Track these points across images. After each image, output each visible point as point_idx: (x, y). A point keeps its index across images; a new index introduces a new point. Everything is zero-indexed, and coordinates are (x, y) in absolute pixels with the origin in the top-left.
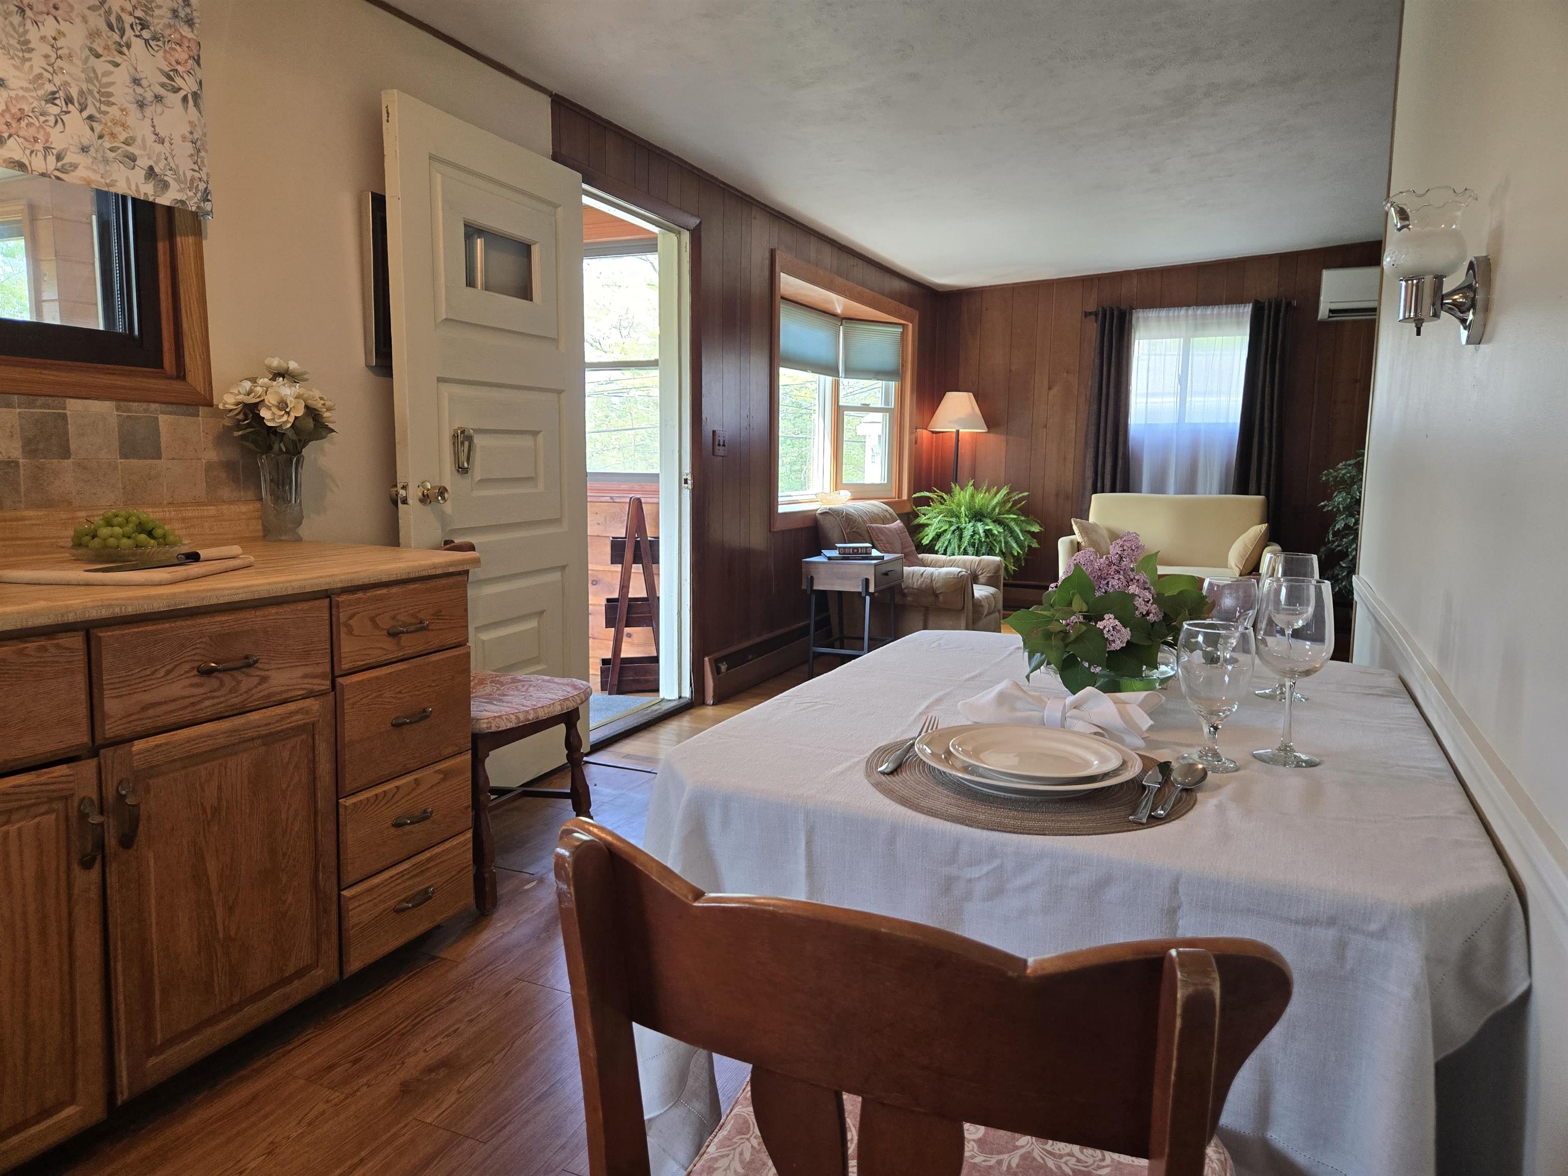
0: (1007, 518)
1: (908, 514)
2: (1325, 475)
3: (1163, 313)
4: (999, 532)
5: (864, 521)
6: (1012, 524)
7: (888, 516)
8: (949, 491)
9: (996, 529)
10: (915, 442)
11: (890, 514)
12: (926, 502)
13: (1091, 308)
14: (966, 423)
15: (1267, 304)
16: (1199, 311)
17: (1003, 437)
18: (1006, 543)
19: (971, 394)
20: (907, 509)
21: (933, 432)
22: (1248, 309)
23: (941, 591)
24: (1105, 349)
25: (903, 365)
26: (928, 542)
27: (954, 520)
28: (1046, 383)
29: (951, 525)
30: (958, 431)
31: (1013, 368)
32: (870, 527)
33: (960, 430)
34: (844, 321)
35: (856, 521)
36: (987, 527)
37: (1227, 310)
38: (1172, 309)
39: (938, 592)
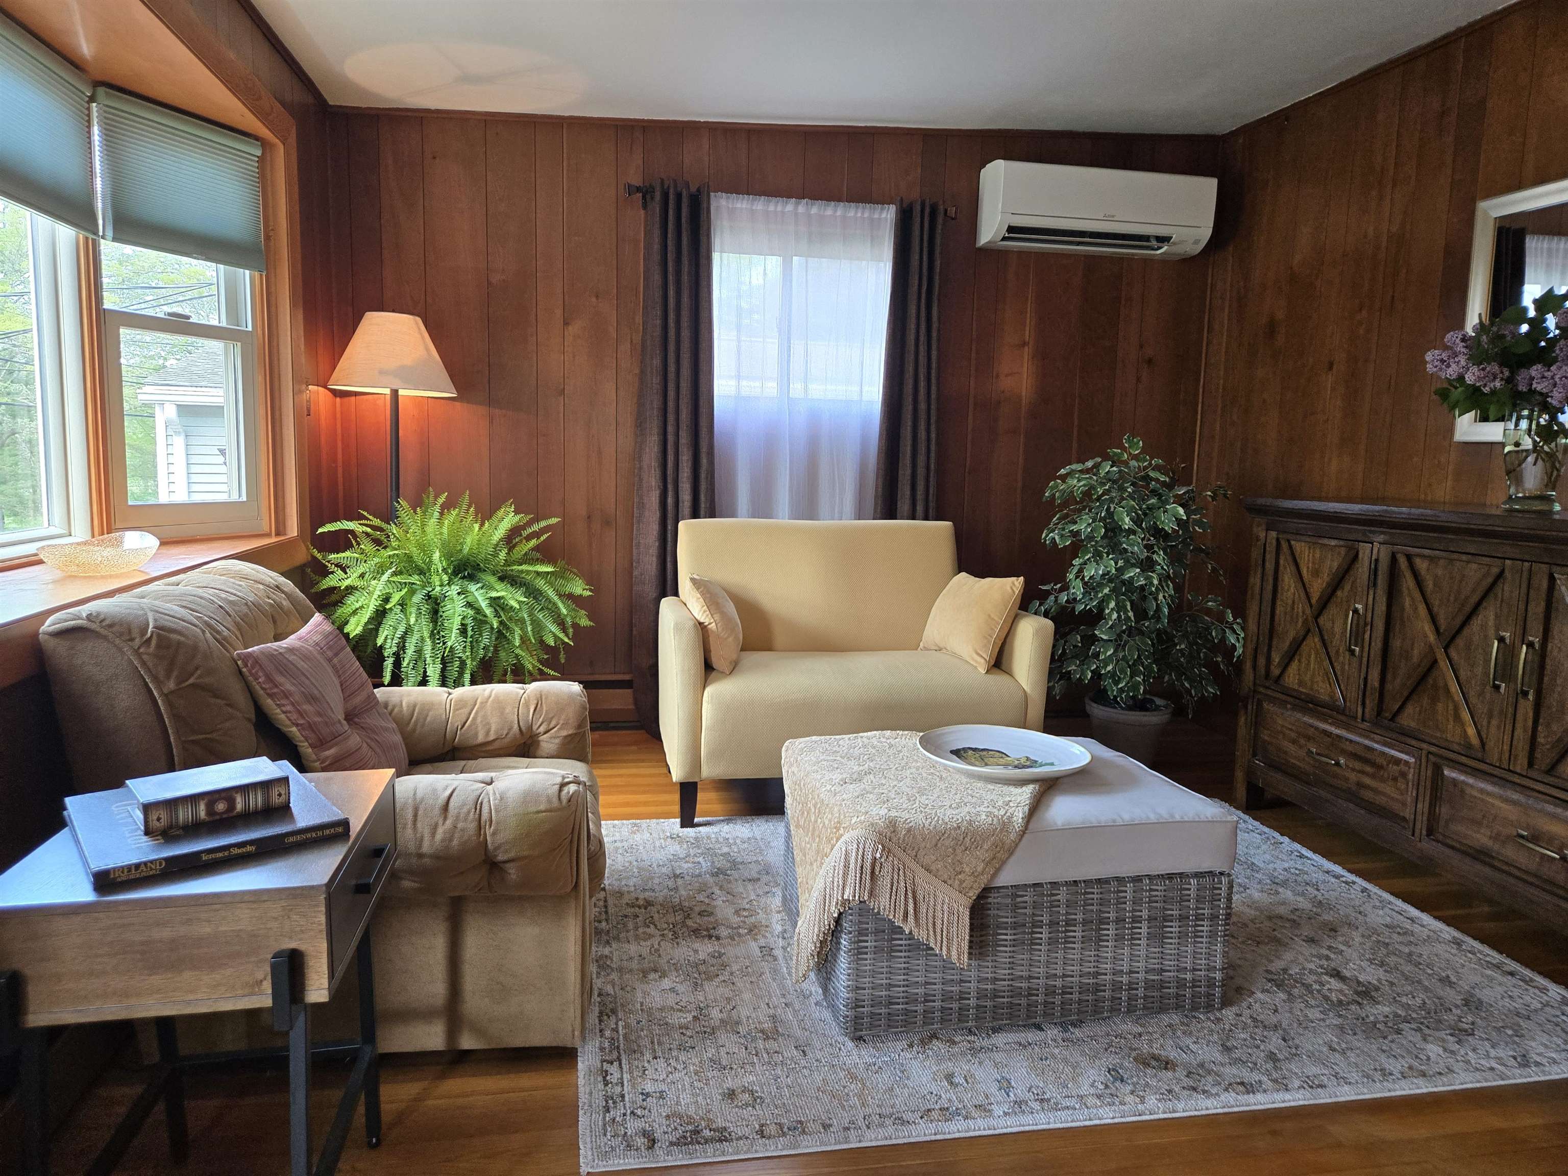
0: (528, 572)
1: (302, 568)
2: (1052, 488)
3: (760, 205)
4: (520, 602)
5: (223, 641)
6: (540, 583)
7: (286, 603)
8: (390, 516)
9: (514, 598)
10: (305, 413)
11: (289, 596)
12: (342, 541)
13: (637, 181)
14: (411, 376)
15: (918, 208)
16: (815, 208)
17: (482, 410)
18: (536, 623)
19: (419, 320)
20: (301, 555)
21: (335, 393)
22: (888, 215)
23: (512, 855)
24: (671, 257)
25: (268, 238)
26: (359, 630)
27: (415, 579)
28: (559, 312)
29: (412, 592)
30: (395, 393)
31: (496, 278)
32: (246, 658)
33: (401, 392)
34: (101, 91)
35: (195, 648)
36: (494, 594)
37: (856, 213)
38: (774, 199)
39: (501, 858)
